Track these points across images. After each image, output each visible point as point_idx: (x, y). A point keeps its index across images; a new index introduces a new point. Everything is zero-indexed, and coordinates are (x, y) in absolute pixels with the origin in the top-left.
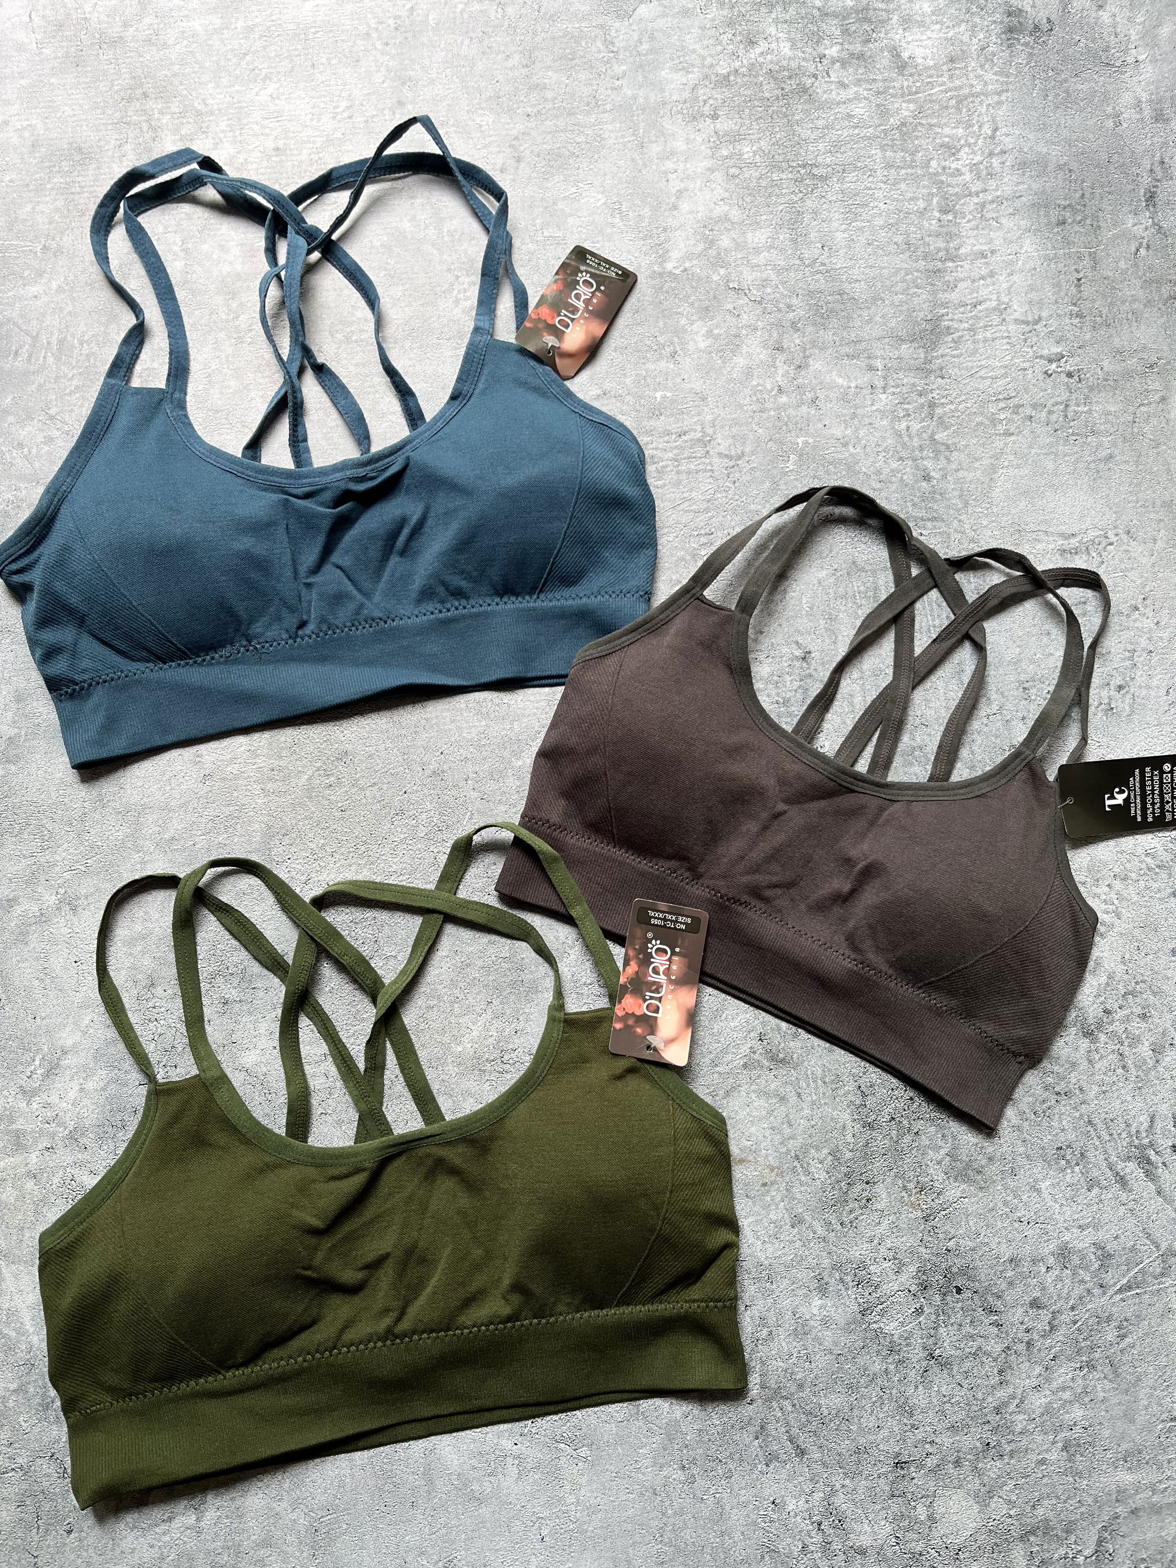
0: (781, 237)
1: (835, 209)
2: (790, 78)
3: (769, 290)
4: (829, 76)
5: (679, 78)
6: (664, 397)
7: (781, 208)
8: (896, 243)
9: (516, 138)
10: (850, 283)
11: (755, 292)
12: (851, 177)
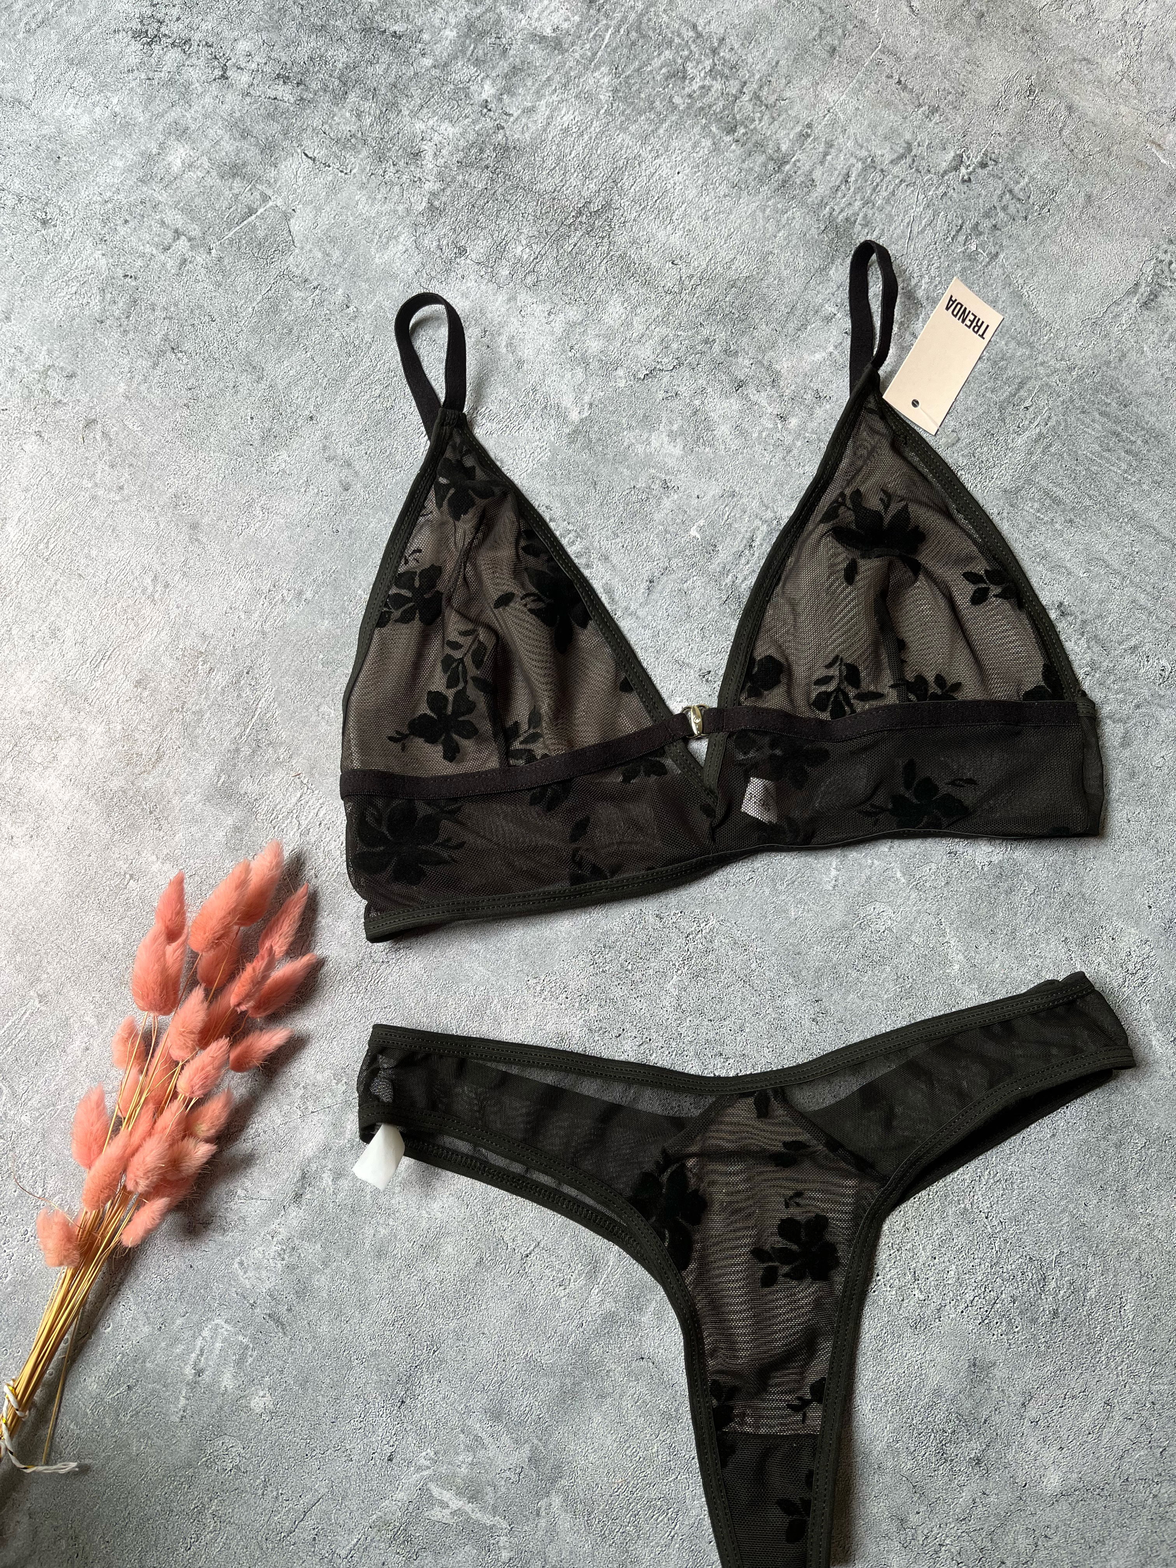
0: (632, 292)
1: (646, 222)
2: (481, 151)
3: (675, 346)
4: (510, 115)
5: (396, 249)
6: (701, 529)
7: (603, 268)
8: (725, 196)
9: (325, 448)
10: (730, 268)
11: (666, 360)
12: (626, 182)
